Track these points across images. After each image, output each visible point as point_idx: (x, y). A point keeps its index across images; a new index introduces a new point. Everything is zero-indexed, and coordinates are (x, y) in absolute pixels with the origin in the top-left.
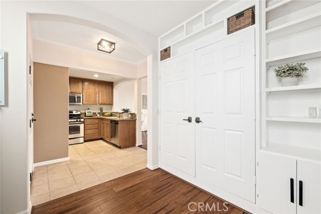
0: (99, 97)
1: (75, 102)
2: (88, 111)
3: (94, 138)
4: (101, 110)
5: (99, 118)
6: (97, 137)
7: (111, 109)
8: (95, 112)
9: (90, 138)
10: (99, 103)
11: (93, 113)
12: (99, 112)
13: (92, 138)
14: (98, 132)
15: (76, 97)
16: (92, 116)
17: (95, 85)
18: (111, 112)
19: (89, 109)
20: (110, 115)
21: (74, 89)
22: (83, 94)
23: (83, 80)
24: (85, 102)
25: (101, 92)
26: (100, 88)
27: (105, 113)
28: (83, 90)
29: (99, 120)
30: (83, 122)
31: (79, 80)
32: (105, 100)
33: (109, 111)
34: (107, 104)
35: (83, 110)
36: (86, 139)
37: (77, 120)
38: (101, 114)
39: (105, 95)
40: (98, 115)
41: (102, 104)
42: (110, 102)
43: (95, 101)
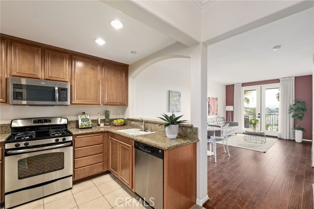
0: (104, 92)
1: (54, 100)
2: (83, 117)
3: (95, 172)
4: (107, 114)
5: (104, 132)
6: (100, 170)
7: (124, 112)
8: (95, 118)
9: (86, 175)
10: (103, 102)
11: (92, 121)
12: (103, 117)
13: (91, 174)
14: (103, 159)
15: (56, 88)
16: (91, 128)
17: (96, 68)
18: (124, 118)
19: (84, 113)
20: (123, 123)
21: (51, 71)
22: (73, 82)
23: (73, 56)
24: (76, 99)
25: (107, 81)
26: (106, 73)
27: (113, 120)
28: (73, 75)
29: (103, 136)
30: (70, 143)
31: (65, 54)
32: (115, 97)
33: (121, 117)
34: (118, 104)
35: (73, 116)
36: (77, 178)
37: (57, 140)
38: (107, 123)
39: (115, 87)
40: (102, 125)
41: (108, 104)
42: (123, 101)
43: (97, 97)
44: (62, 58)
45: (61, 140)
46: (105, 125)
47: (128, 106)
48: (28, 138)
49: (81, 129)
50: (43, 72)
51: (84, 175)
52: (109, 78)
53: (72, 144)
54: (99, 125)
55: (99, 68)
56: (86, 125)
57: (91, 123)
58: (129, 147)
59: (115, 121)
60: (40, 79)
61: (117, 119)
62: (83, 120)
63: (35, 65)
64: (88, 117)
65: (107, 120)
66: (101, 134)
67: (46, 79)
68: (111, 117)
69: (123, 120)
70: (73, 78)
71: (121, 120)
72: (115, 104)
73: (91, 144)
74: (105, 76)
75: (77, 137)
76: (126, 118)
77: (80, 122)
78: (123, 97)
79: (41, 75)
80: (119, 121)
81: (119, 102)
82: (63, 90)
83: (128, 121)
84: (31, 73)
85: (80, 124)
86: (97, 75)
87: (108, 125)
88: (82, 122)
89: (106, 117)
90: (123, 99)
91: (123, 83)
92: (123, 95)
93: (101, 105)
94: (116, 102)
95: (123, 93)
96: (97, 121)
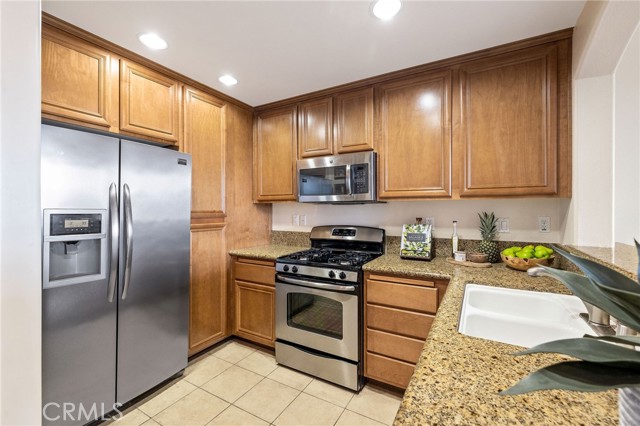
1: (345, 192)
8: (443, 234)
10: (458, 187)
11: (435, 242)
12: (475, 235)
15: (348, 168)
19: (419, 221)
31: (367, 91)
32: (502, 168)
36: (371, 375)
39: (502, 134)
40: (459, 256)
41: (479, 192)
42: (541, 178)
43: (440, 176)
44: (362, 101)
45: (337, 274)
46: (468, 259)
47: (571, 197)
49: (403, 258)
54: (453, 255)
56: (415, 252)
57: (428, 248)
59: (509, 252)
62: (411, 238)
64: (425, 232)
66: (432, 284)
67: (340, 154)
68: (504, 235)
71: (538, 248)
75: (372, 277)
77: (404, 242)
78: (540, 163)
79: (333, 146)
80: (527, 253)
81: (520, 182)
82: (361, 169)
84: (321, 147)
87: (477, 261)
88: (408, 243)
89: (482, 233)
90: (541, 172)
91: (540, 112)
92: (540, 156)
93: (454, 198)
94: (506, 185)
95: (541, 147)
96: (448, 242)
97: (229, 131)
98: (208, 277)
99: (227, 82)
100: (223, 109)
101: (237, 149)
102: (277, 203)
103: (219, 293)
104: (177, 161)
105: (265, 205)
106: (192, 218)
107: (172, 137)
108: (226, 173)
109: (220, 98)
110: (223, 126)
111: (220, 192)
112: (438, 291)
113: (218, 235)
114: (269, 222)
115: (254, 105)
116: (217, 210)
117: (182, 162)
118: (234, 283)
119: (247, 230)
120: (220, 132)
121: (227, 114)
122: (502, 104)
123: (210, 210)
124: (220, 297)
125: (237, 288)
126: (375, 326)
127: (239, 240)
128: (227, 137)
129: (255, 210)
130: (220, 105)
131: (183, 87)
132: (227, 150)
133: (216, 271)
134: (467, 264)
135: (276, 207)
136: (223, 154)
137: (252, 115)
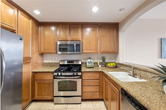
0: (101, 44)
1: (74, 51)
2: (89, 60)
3: (94, 97)
4: (104, 59)
5: (100, 72)
6: (98, 97)
7: (116, 58)
8: (96, 61)
9: (89, 98)
10: (100, 51)
11: (94, 63)
12: (101, 61)
13: (92, 98)
14: (99, 90)
15: (75, 45)
16: (93, 68)
17: (96, 30)
18: (116, 62)
19: (90, 58)
20: (114, 66)
21: (73, 36)
22: (83, 40)
23: (83, 25)
24: (85, 50)
25: (103, 37)
26: (102, 32)
27: (107, 63)
28: (83, 36)
29: (100, 75)
30: (80, 77)
31: (79, 25)
32: (108, 47)
33: (114, 61)
34: (111, 52)
35: (84, 60)
36: (84, 98)
37: (74, 74)
38: (103, 66)
39: (108, 40)
40: (100, 66)
41: (104, 52)
42: (114, 50)
43: (96, 48)
44: (78, 28)
46: (102, 66)
47: (118, 54)
48: (63, 71)
49: (88, 68)
50: (70, 37)
51: (88, 98)
52: (104, 35)
53: (81, 77)
54: (98, 66)
55: (98, 30)
56: (90, 66)
57: (93, 65)
58: (117, 91)
59: (109, 64)
60: (68, 40)
61: (110, 63)
62: (89, 63)
63: (66, 34)
64: (92, 61)
65: (104, 63)
66: (98, 73)
67: (71, 40)
68: (107, 61)
69: (115, 64)
70: (83, 38)
71: (113, 63)
72: (109, 52)
73: (92, 79)
74: (101, 34)
75: (84, 73)
76: (117, 62)
77: (87, 64)
78: (114, 47)
79: (69, 38)
80: (112, 64)
81: (111, 50)
82: (78, 45)
83: (119, 65)
84: (65, 38)
85: (87, 65)
86: (96, 34)
87: (103, 67)
88: (88, 64)
89: (103, 61)
90: (114, 49)
91: (114, 37)
92: (114, 46)
93: (99, 53)
94: (109, 51)
95: (114, 44)
96: (97, 63)
97: (32, 29)
98: (26, 81)
99: (37, 13)
100: (31, 21)
101: (34, 35)
102: (45, 54)
103: (29, 86)
104: (19, 39)
105: (42, 54)
106: (23, 60)
107: (14, 29)
108: (32, 44)
109: (30, 17)
110: (31, 27)
111: (30, 50)
112: (99, 74)
113: (29, 66)
114: (43, 60)
115: (39, 21)
116: (29, 56)
117: (21, 39)
118: (34, 81)
119: (37, 63)
120: (30, 29)
121: (32, 23)
122: (108, 34)
123: (26, 56)
124: (29, 88)
125: (36, 83)
126: (85, 85)
127: (35, 67)
128: (32, 31)
129: (39, 56)
130: (30, 19)
131: (18, 10)
132: (32, 35)
133: (28, 79)
134: (102, 68)
135: (44, 55)
136: (31, 37)
137: (39, 24)
